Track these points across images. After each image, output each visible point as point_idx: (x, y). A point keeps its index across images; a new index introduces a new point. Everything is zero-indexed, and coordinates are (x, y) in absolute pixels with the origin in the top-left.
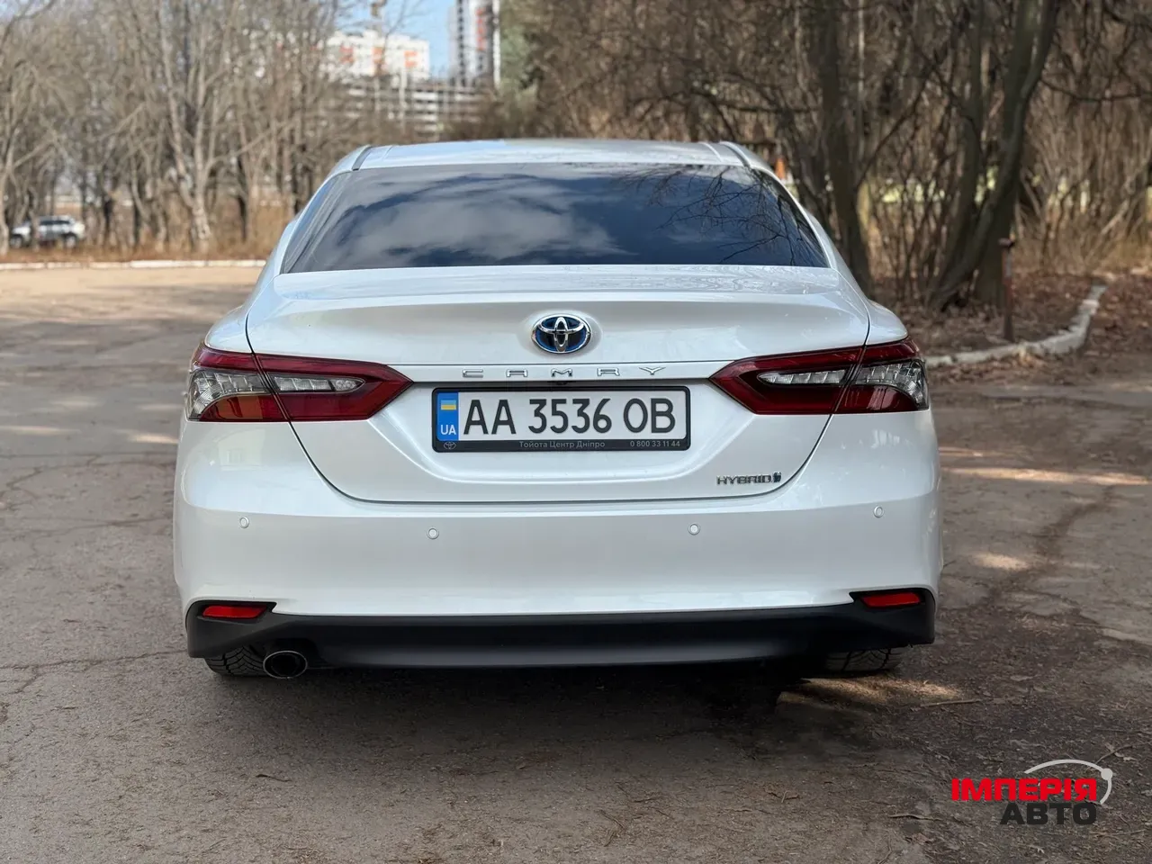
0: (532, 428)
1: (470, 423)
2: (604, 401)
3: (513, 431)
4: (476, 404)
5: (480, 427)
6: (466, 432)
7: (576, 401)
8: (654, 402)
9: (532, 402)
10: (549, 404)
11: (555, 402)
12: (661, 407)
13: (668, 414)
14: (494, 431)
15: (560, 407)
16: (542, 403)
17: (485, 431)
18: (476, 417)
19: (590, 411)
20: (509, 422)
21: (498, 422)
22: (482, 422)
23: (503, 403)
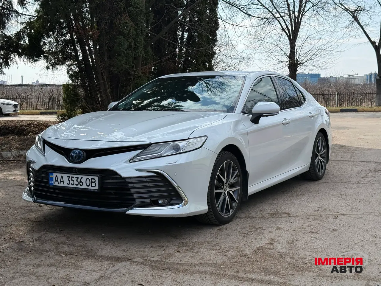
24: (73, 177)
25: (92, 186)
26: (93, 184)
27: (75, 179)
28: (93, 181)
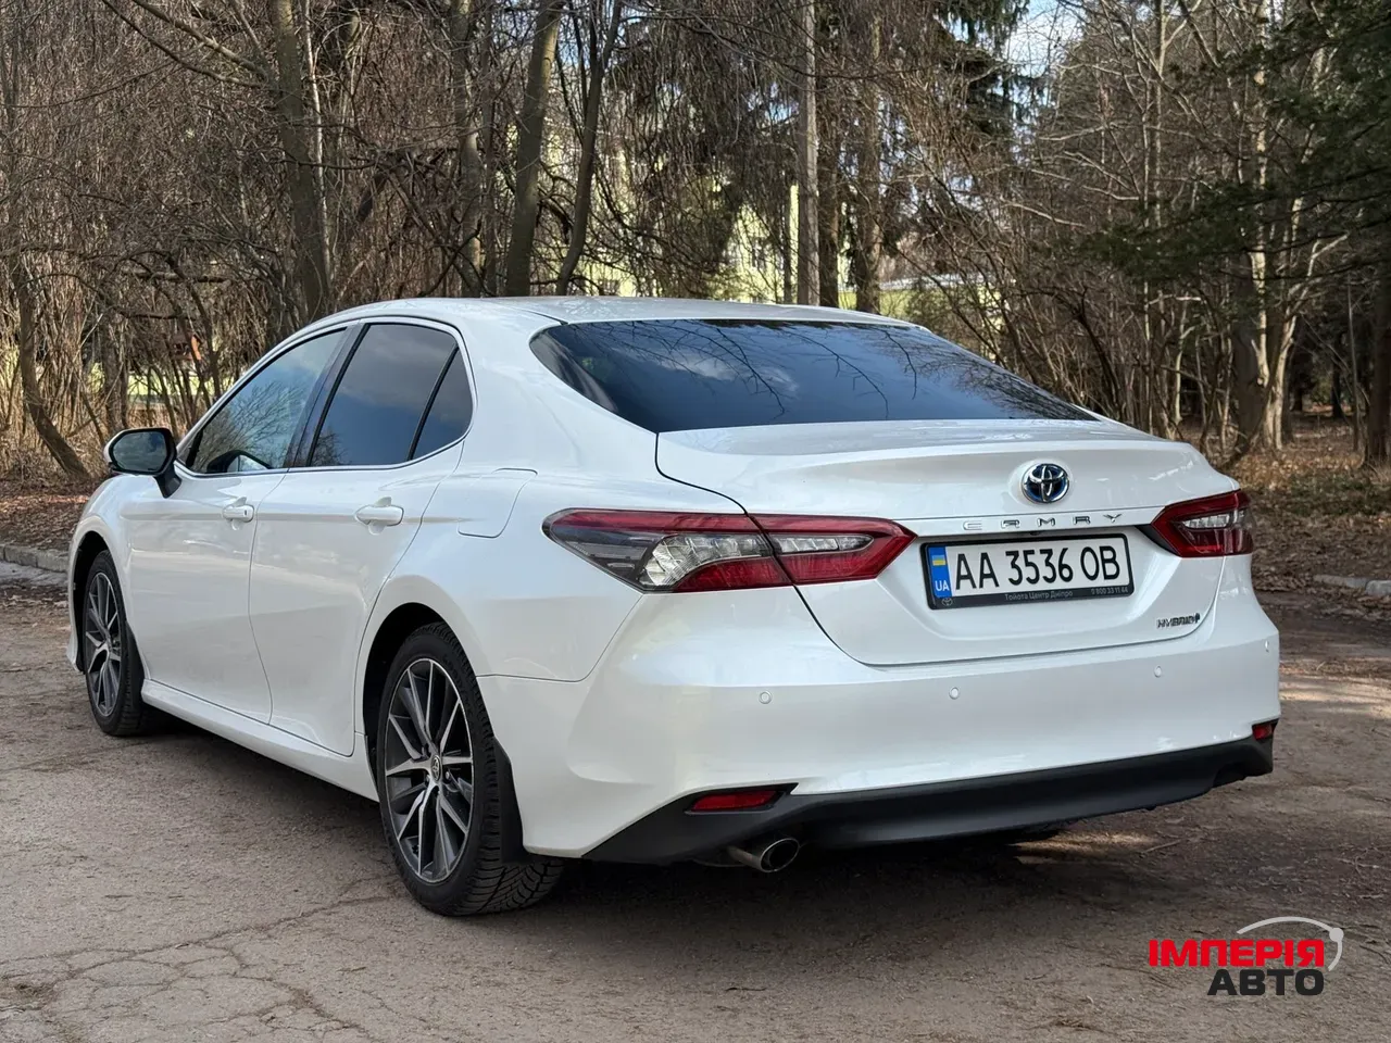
0: (1011, 580)
1: (960, 577)
2: (1064, 550)
3: (997, 585)
4: (962, 558)
5: (969, 581)
6: (958, 587)
7: (1042, 552)
8: (1103, 549)
9: (1008, 554)
10: (1021, 555)
11: (1027, 553)
12: (1108, 555)
13: (1113, 561)
14: (981, 586)
15: (1031, 558)
16: (1015, 554)
17: (974, 586)
18: (964, 572)
19: (1054, 561)
20: (992, 575)
21: (983, 576)
22: (969, 577)
23: (985, 556)
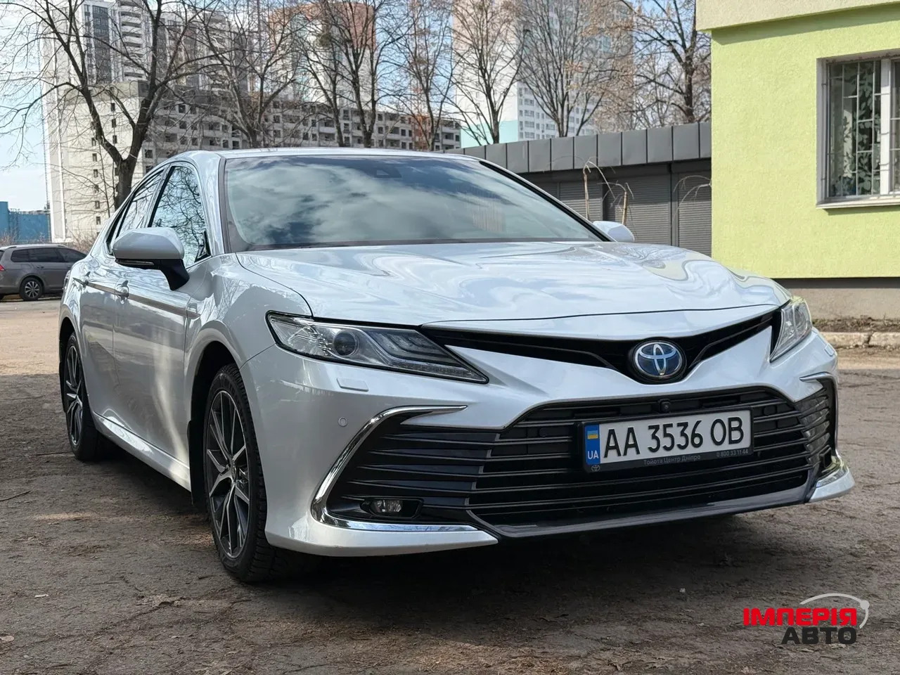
24: (671, 425)
25: (731, 442)
26: (736, 435)
27: (675, 431)
28: (735, 424)
